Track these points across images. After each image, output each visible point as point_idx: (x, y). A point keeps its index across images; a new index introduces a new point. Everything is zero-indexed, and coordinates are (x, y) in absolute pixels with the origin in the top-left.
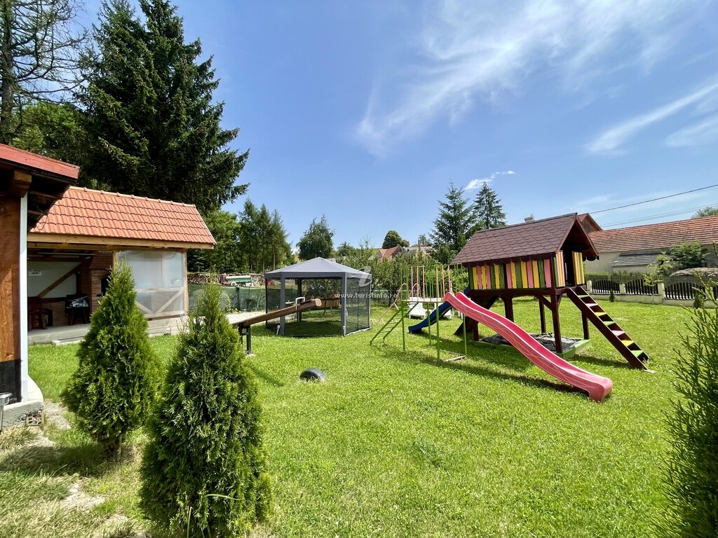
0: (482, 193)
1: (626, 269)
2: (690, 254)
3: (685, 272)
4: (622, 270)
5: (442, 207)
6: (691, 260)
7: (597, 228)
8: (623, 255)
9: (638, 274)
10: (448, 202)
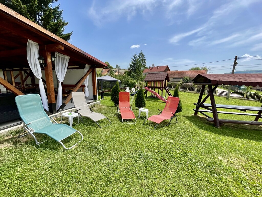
0: (140, 54)
1: (174, 82)
2: (186, 80)
3: (185, 84)
4: (173, 82)
5: (132, 60)
6: (187, 81)
7: (169, 70)
8: (174, 78)
9: (176, 84)
10: (133, 58)
